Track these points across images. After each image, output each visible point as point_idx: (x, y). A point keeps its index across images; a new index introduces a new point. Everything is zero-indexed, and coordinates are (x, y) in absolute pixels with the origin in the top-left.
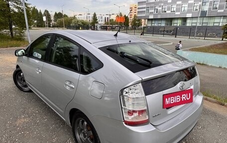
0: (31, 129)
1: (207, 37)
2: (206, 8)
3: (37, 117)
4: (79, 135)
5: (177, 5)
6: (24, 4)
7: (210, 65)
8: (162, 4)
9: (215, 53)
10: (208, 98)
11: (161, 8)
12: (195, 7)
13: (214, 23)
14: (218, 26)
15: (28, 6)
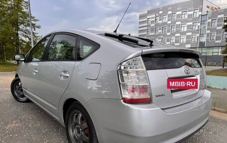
0: (20, 133)
1: (208, 65)
2: (204, 40)
3: (29, 123)
4: (73, 131)
5: (176, 37)
6: (32, 34)
7: (214, 87)
8: (162, 37)
9: (217, 75)
10: (216, 108)
11: (161, 40)
12: (193, 39)
13: (213, 53)
14: (218, 56)
15: (36, 35)
